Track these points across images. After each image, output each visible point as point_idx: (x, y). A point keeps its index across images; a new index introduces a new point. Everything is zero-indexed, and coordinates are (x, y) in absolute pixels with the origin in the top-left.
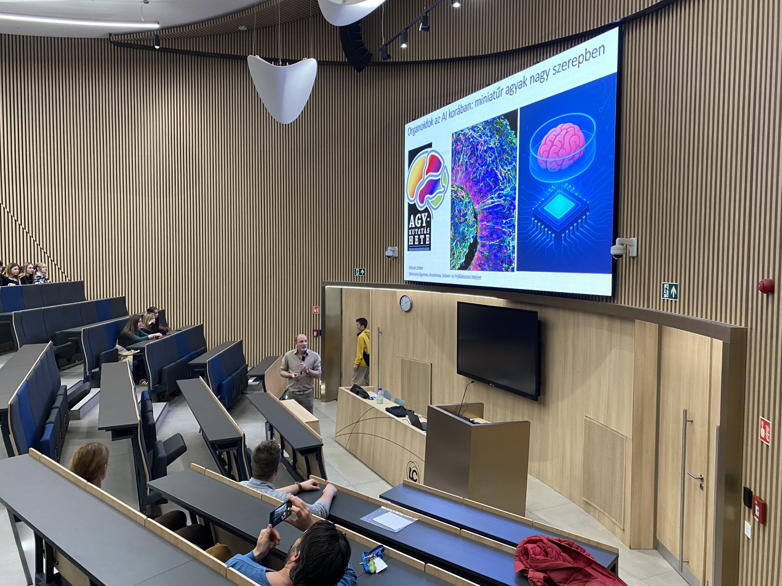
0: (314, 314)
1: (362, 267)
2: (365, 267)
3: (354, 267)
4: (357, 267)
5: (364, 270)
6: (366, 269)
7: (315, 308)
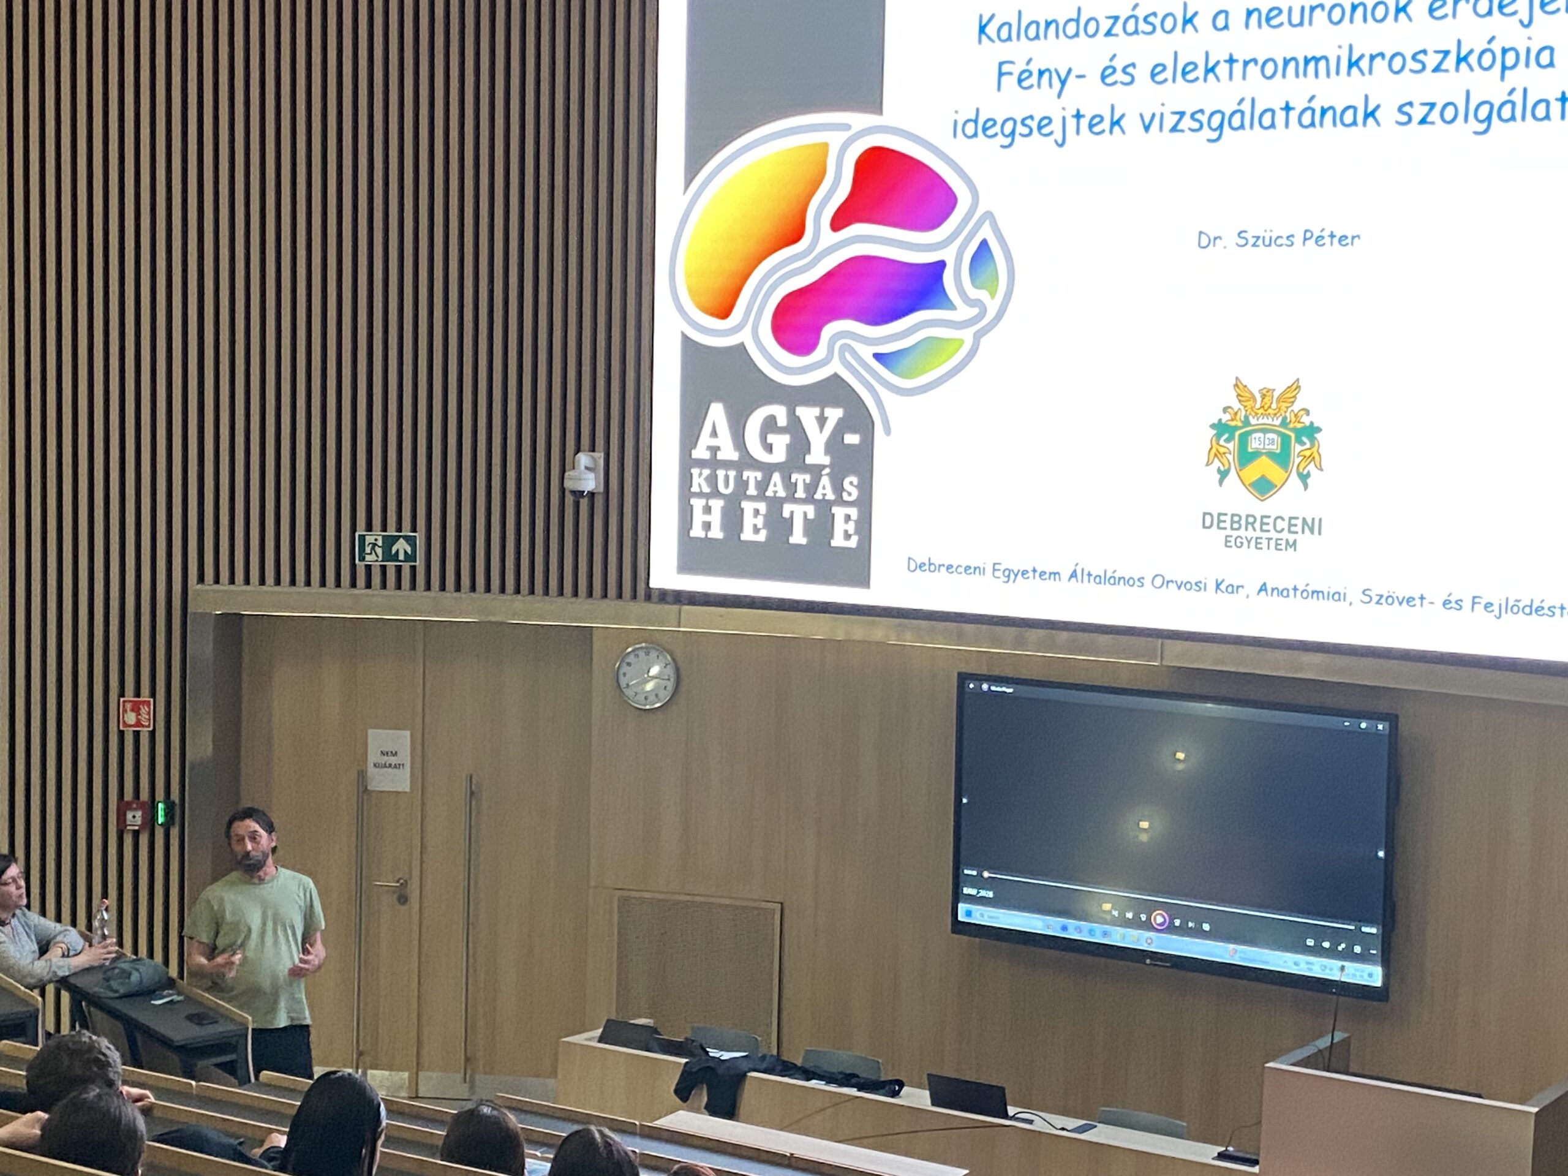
0: (121, 734)
1: (399, 529)
2: (414, 530)
3: (354, 529)
4: (369, 527)
5: (411, 541)
6: (420, 537)
7: (129, 706)
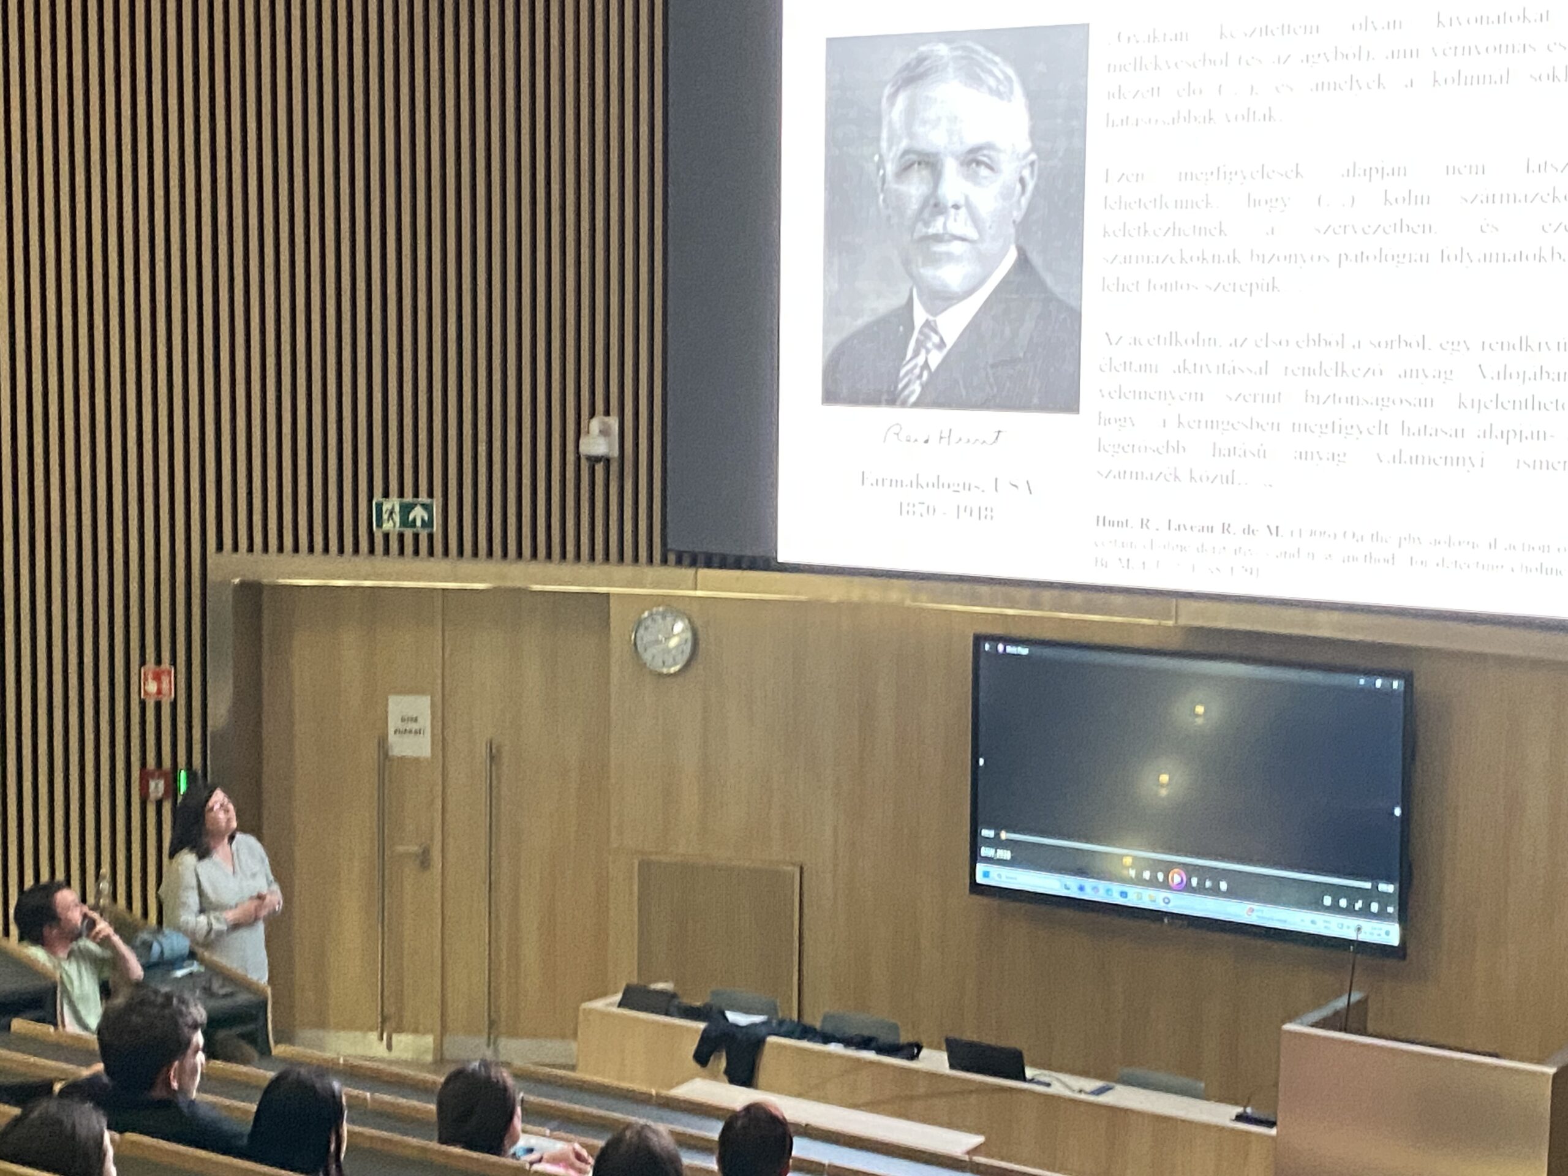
0: (143, 705)
1: (416, 495)
2: (431, 496)
3: (371, 497)
4: (386, 495)
5: (427, 508)
6: (437, 504)
7: (150, 677)
